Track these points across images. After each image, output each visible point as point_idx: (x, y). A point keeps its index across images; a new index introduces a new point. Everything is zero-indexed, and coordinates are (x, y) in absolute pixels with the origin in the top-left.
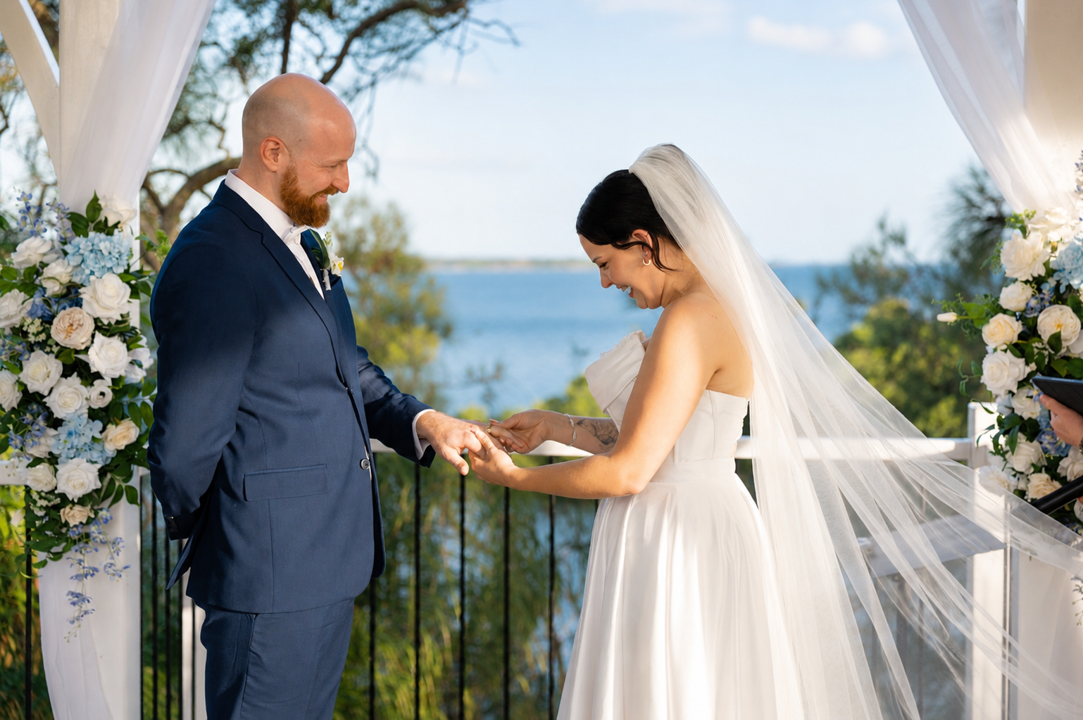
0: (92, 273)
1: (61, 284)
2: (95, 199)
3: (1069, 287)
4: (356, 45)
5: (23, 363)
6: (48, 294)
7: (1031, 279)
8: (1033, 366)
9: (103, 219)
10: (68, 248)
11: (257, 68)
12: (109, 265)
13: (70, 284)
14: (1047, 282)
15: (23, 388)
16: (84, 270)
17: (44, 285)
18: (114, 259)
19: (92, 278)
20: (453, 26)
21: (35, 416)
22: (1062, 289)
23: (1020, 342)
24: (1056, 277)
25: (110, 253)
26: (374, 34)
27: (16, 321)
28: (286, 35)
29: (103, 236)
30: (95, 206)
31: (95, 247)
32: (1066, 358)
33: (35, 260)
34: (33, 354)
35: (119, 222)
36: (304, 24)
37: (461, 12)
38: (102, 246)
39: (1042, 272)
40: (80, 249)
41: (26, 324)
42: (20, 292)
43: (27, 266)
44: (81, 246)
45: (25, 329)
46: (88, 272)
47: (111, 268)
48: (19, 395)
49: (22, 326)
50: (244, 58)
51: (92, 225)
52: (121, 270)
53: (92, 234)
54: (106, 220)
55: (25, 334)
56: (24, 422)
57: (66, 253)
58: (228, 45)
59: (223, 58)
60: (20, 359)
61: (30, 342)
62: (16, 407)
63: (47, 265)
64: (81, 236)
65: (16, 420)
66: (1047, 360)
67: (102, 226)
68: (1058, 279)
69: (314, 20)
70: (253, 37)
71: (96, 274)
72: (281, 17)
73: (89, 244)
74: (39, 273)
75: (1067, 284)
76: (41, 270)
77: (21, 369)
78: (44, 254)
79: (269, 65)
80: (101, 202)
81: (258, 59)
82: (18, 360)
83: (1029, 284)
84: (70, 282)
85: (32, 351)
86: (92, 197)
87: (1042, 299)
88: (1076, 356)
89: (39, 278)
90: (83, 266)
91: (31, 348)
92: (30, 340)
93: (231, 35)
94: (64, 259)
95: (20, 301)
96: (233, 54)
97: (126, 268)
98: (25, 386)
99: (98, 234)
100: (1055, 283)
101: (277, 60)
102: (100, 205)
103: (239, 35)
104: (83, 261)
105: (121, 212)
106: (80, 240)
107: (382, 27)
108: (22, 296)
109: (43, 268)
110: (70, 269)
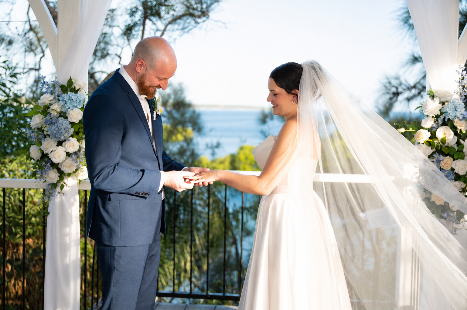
0: (69, 108)
1: (57, 112)
2: (71, 79)
3: (449, 119)
4: (169, 27)
5: (42, 142)
6: (52, 116)
7: (434, 116)
8: (434, 150)
9: (74, 87)
10: (60, 98)
11: (134, 35)
12: (76, 105)
13: (61, 112)
14: (440, 117)
15: (42, 152)
16: (66, 107)
17: (51, 113)
18: (78, 103)
19: (69, 110)
20: (204, 21)
21: (46, 163)
22: (446, 120)
23: (430, 140)
24: (444, 115)
25: (76, 100)
26: (175, 23)
27: (40, 126)
28: (144, 24)
29: (73, 93)
30: (70, 82)
31: (70, 98)
32: (447, 147)
33: (47, 102)
34: (46, 139)
35: (80, 89)
36: (150, 20)
37: (207, 17)
38: (73, 98)
39: (439, 113)
40: (64, 99)
41: (43, 127)
42: (41, 115)
43: (44, 105)
44: (65, 97)
45: (43, 129)
46: (67, 107)
47: (77, 106)
48: (40, 155)
49: (42, 128)
50: (129, 32)
51: (69, 90)
52: (80, 107)
53: (69, 93)
54: (75, 87)
55: (43, 131)
56: (42, 165)
57: (59, 100)
58: (123, 27)
59: (121, 32)
60: (41, 140)
61: (45, 134)
62: (39, 159)
63: (52, 104)
64: (65, 94)
65: (39, 164)
66: (440, 147)
67: (73, 90)
68: (444, 116)
69: (154, 19)
70: (132, 24)
71: (71, 108)
72: (142, 17)
73: (68, 97)
74: (49, 108)
75: (448, 118)
76: (49, 106)
77: (41, 145)
78: (51, 100)
79: (138, 34)
80: (73, 81)
81: (134, 32)
82: (40, 141)
83: (433, 118)
84: (61, 111)
85: (46, 137)
86: (69, 78)
87: (438, 124)
88: (451, 146)
89: (49, 110)
90: (65, 105)
91: (45, 137)
92: (44, 133)
93: (124, 24)
94: (58, 102)
95: (42, 118)
96: (125, 30)
97: (82, 106)
98: (43, 151)
99: (72, 93)
100: (443, 118)
101: (140, 33)
102: (72, 82)
103: (127, 24)
104: (65, 103)
105: (81, 85)
106: (65, 95)
107: (179, 21)
108: (42, 116)
109: (50, 106)
110: (61, 106)
